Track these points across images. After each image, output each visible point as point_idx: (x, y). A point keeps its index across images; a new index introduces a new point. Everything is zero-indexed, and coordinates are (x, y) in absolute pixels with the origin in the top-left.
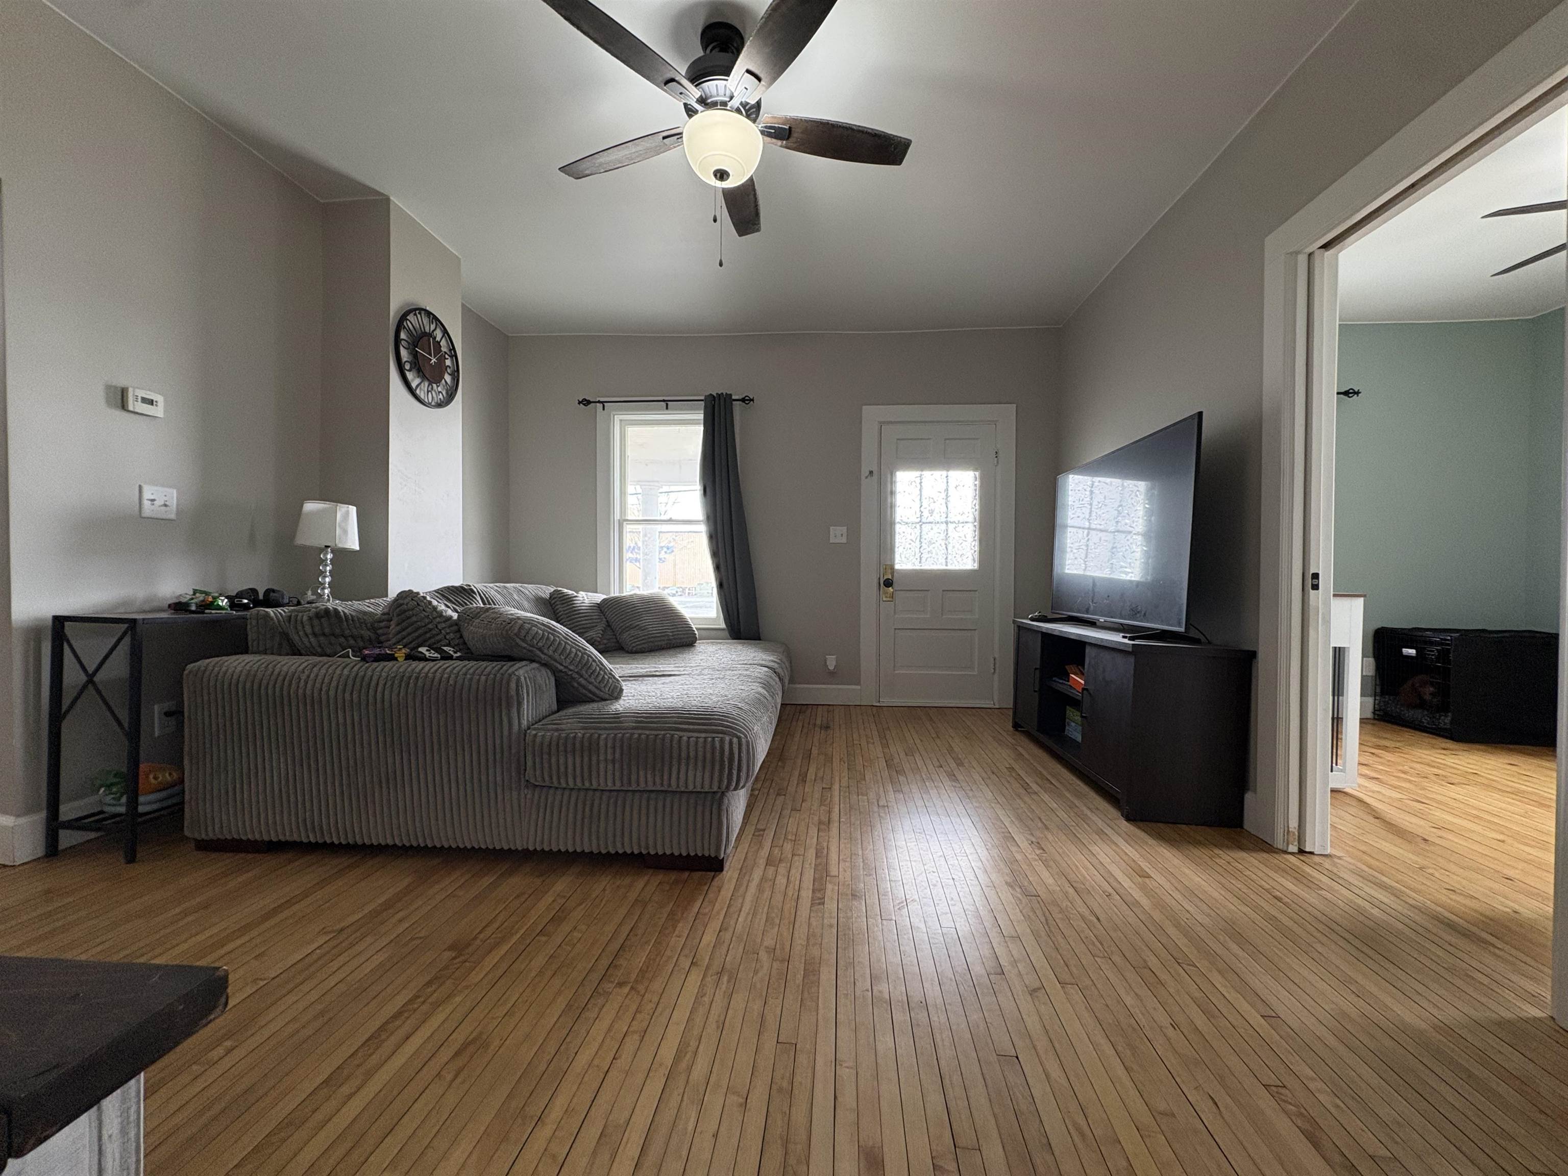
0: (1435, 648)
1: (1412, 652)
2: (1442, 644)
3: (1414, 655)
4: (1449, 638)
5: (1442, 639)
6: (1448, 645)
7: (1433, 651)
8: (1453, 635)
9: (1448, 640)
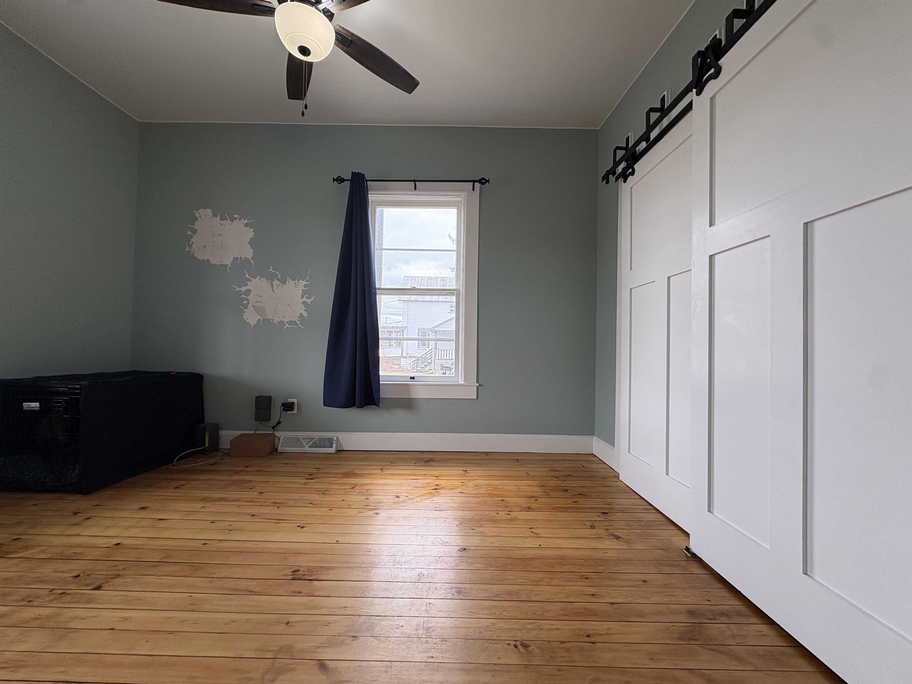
0: (61, 399)
1: (35, 405)
2: (72, 394)
3: (38, 409)
4: (78, 386)
5: (70, 389)
6: (77, 394)
7: (60, 402)
8: (82, 383)
9: (77, 389)
